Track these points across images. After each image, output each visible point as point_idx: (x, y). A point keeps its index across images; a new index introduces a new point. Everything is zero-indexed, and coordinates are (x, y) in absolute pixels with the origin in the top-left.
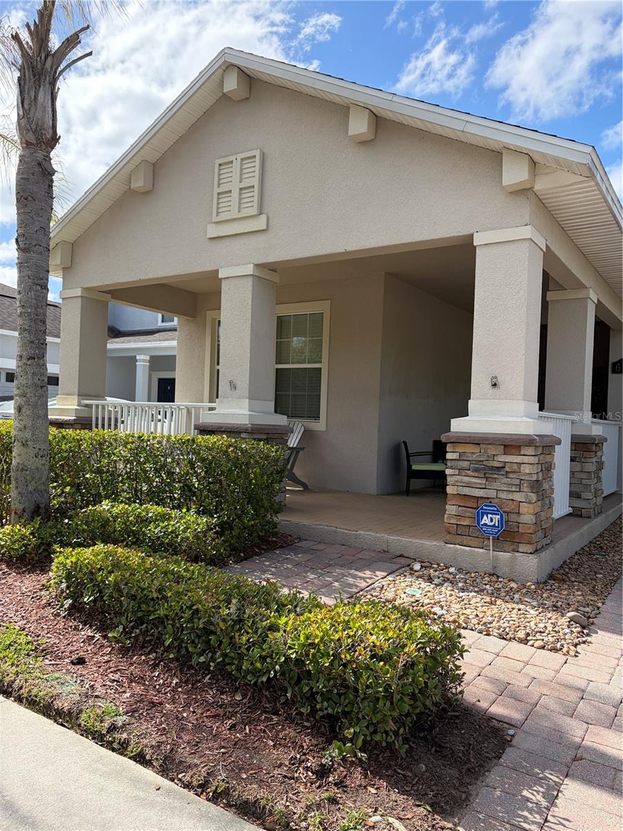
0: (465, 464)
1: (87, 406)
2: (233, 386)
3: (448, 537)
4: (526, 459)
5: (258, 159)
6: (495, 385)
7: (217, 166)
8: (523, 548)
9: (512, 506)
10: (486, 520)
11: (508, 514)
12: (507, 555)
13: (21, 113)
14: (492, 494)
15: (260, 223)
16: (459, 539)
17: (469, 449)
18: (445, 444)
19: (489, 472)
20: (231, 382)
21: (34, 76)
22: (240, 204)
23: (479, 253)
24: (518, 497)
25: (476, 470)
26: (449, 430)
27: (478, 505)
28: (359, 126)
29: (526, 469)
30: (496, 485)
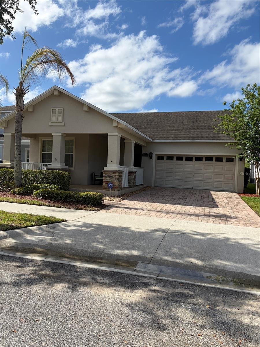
0: (106, 176)
1: (12, 163)
2: (56, 159)
3: (103, 189)
4: (116, 175)
5: (62, 110)
6: (112, 161)
7: (52, 110)
8: (116, 190)
9: (114, 183)
10: (110, 185)
11: (113, 184)
12: (113, 192)
13: (17, 105)
14: (111, 181)
15: (63, 124)
16: (105, 189)
17: (107, 173)
18: (103, 172)
19: (110, 177)
20: (55, 159)
21: (20, 97)
22: (58, 119)
23: (109, 137)
24: (115, 181)
25: (108, 177)
26: (103, 169)
27: (108, 183)
28: (86, 109)
29: (116, 176)
30: (111, 179)
